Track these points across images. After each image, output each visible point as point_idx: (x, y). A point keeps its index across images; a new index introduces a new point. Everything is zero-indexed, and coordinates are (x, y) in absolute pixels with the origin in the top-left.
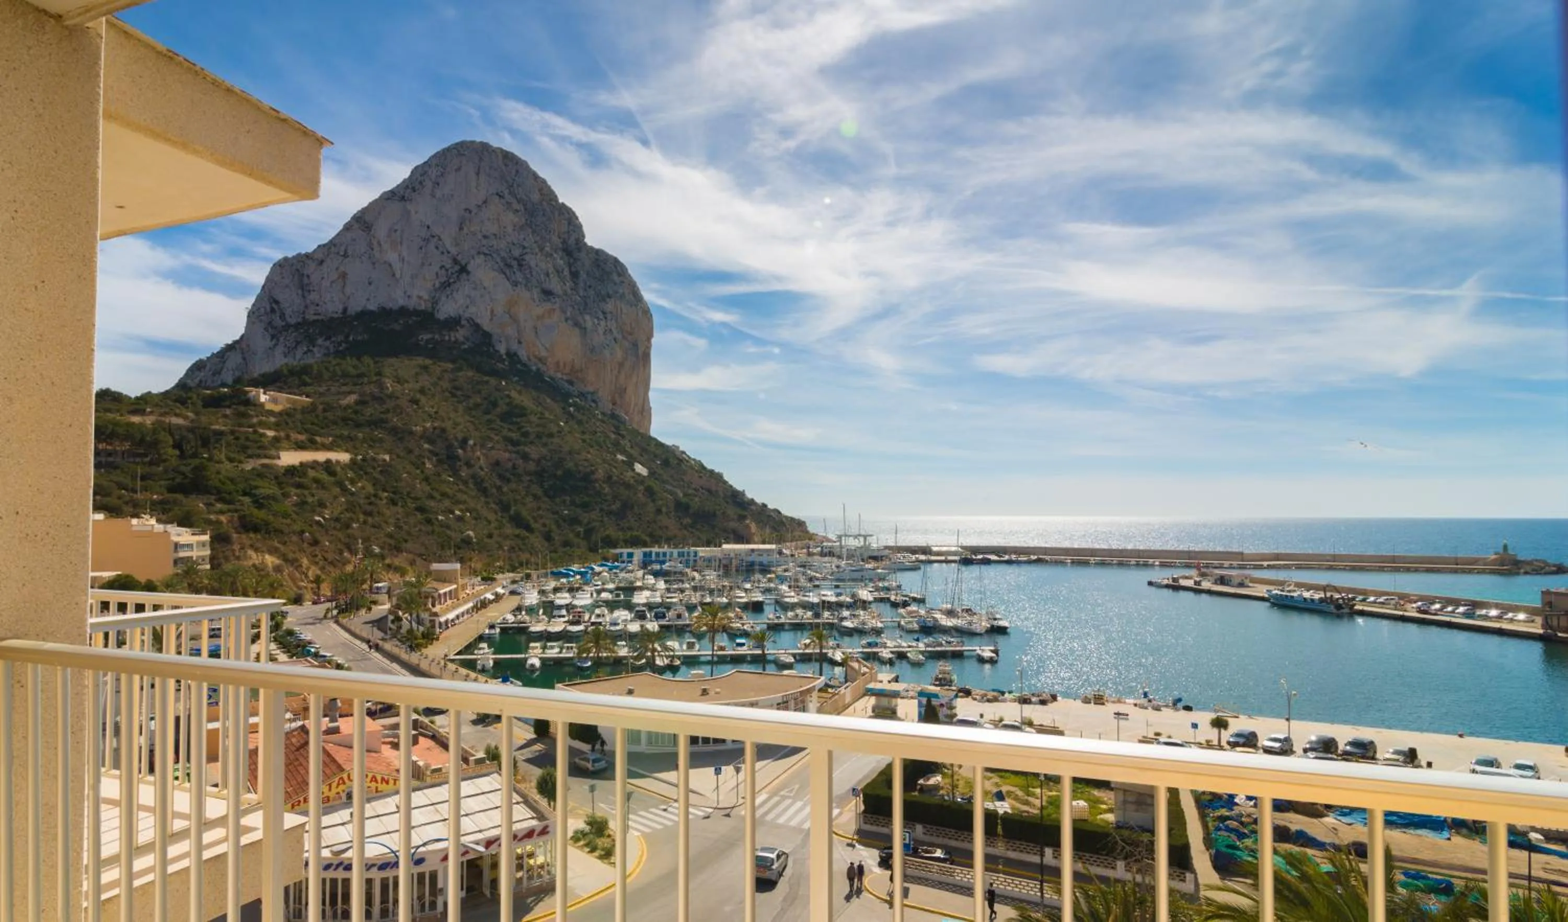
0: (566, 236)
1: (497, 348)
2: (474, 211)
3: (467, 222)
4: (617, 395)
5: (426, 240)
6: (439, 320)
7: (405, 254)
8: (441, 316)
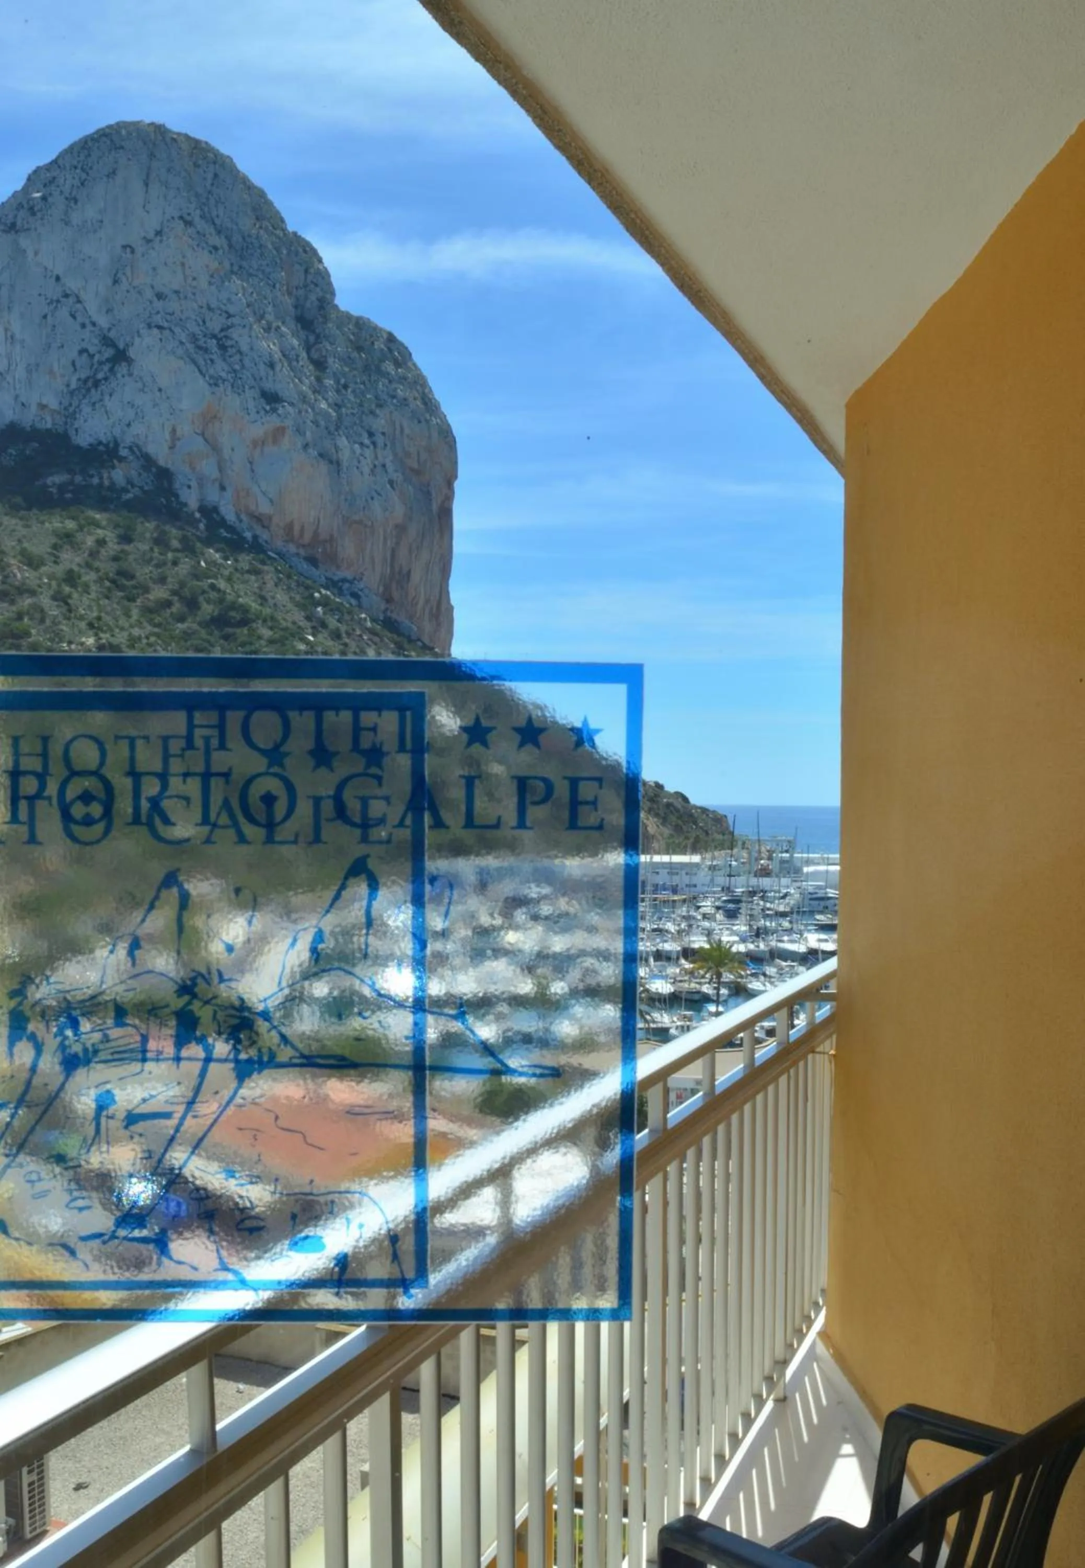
0: (301, 292)
1: (183, 498)
2: (139, 250)
3: (128, 271)
4: (394, 586)
5: (55, 303)
6: (79, 448)
7: (16, 327)
8: (83, 440)
